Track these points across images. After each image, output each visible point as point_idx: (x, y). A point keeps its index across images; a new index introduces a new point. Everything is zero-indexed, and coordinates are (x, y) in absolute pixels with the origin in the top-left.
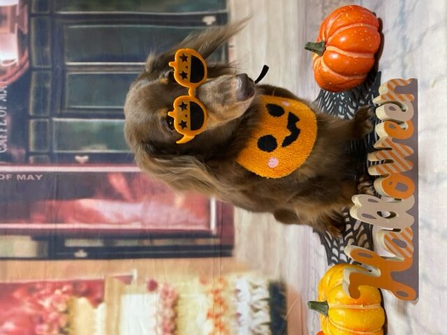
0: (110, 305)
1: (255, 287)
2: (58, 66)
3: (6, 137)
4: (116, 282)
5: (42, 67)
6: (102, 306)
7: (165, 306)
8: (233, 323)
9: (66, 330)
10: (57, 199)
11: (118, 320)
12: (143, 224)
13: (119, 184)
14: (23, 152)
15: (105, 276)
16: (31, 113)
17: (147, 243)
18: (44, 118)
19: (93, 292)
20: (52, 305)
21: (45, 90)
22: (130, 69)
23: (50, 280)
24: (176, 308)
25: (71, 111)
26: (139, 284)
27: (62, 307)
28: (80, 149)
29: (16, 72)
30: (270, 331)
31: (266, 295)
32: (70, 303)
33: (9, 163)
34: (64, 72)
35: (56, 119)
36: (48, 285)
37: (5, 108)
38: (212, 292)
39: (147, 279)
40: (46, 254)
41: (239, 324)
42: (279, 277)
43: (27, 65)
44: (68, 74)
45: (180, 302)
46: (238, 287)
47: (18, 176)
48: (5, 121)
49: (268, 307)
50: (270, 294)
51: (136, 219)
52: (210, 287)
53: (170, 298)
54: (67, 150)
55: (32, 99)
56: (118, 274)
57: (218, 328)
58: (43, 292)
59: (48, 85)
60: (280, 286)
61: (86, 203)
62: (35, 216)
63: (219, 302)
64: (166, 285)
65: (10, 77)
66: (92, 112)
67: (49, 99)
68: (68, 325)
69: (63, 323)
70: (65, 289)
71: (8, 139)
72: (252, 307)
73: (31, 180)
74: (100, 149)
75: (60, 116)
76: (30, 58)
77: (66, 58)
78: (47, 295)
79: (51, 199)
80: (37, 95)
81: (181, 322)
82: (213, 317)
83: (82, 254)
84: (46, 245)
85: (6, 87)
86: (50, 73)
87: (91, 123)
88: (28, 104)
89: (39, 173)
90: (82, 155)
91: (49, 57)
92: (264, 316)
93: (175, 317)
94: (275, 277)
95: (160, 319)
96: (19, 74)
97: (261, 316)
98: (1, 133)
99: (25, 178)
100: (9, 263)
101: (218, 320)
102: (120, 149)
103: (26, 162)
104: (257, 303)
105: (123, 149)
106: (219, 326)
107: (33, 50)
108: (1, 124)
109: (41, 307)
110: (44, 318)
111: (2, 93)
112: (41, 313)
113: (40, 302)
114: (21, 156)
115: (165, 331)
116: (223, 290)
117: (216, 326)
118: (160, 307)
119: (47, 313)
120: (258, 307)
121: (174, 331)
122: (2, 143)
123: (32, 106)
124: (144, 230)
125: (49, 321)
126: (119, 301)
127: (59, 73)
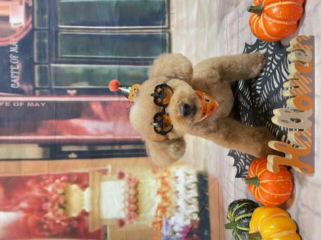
0: (93, 189)
1: (188, 175)
2: (54, 29)
3: (18, 77)
4: (97, 174)
5: (42, 28)
6: (88, 190)
7: (130, 188)
8: (174, 197)
9: (64, 205)
10: (56, 119)
11: (99, 197)
12: (114, 135)
13: (97, 109)
14: (31, 87)
15: (90, 170)
16: (36, 61)
17: (117, 148)
18: (45, 64)
19: (82, 181)
20: (53, 190)
21: (44, 45)
22: (104, 31)
23: (53, 173)
24: (138, 189)
25: (63, 59)
26: (112, 175)
27: (60, 191)
28: (70, 86)
29: (23, 32)
30: (197, 202)
31: (196, 180)
32: (66, 188)
33: (22, 95)
34: (57, 32)
35: (53, 65)
36: (50, 176)
37: (17, 57)
38: (160, 178)
39: (118, 171)
40: (48, 156)
41: (178, 197)
42: (203, 169)
43: (31, 26)
44: (60, 33)
45: (139, 185)
46: (177, 175)
47: (28, 104)
48: (18, 66)
49: (197, 187)
50: (198, 179)
51: (110, 133)
52: (159, 175)
53: (134, 182)
54: (61, 86)
55: (35, 51)
56: (98, 169)
57: (164, 200)
58: (47, 181)
59: (46, 41)
60: (204, 174)
61: (75, 122)
62: (40, 130)
63: (165, 184)
64: (130, 174)
65: (19, 35)
66: (77, 60)
67: (47, 51)
68: (65, 202)
69: (61, 201)
70: (62, 179)
71: (20, 78)
72: (186, 187)
73: (37, 107)
74: (84, 85)
75: (56, 62)
76: (33, 22)
77: (59, 22)
78: (50, 183)
79: (52, 119)
80: (39, 48)
81: (141, 197)
82: (161, 193)
83: (73, 155)
84: (48, 150)
85: (17, 42)
86: (47, 32)
87: (77, 67)
88: (33, 54)
89: (43, 102)
90: (72, 89)
91: (47, 22)
92: (194, 193)
93: (136, 195)
94: (201, 168)
95: (127, 196)
96: (25, 33)
97: (191, 193)
98: (15, 74)
99: (33, 105)
100: (23, 162)
101: (164, 195)
102: (98, 85)
103: (34, 95)
104: (189, 185)
105: (100, 85)
106: (165, 199)
107: (36, 16)
108: (15, 68)
109: (46, 192)
110: (48, 198)
111: (15, 46)
112: (46, 195)
113: (46, 188)
114: (29, 90)
115: (130, 203)
116: (167, 177)
117: (163, 198)
118: (127, 188)
119: (51, 195)
120: (189, 187)
121: (136, 203)
122: (16, 81)
123: (35, 56)
124: (115, 139)
125: (52, 200)
126: (99, 186)
127: (54, 32)
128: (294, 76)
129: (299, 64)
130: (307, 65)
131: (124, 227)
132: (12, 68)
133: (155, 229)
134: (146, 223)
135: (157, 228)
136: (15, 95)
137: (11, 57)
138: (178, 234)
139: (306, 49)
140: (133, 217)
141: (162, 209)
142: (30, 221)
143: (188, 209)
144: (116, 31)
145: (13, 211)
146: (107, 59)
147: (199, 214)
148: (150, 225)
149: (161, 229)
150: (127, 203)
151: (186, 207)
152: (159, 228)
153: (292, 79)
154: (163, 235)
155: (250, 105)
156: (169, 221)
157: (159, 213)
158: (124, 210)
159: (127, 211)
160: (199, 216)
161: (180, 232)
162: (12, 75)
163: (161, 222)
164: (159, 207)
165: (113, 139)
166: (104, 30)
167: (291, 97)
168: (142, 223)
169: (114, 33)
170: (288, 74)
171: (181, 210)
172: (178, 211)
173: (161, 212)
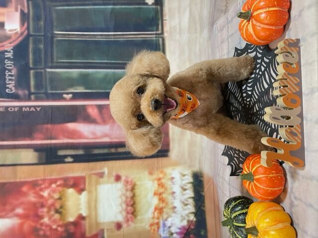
0: (90, 192)
1: (184, 175)
2: (49, 35)
3: (13, 82)
4: (94, 178)
5: (37, 34)
6: (84, 193)
7: (127, 190)
8: (170, 197)
9: (60, 210)
10: (51, 123)
11: (96, 201)
12: (111, 138)
13: (93, 112)
14: (27, 92)
15: (86, 174)
16: (31, 66)
17: (113, 150)
18: (42, 69)
19: (78, 184)
20: (49, 194)
21: (39, 50)
22: (99, 37)
23: (49, 178)
24: (134, 191)
25: (59, 64)
26: (109, 177)
27: (56, 196)
28: (66, 90)
29: (18, 38)
30: (194, 202)
31: (191, 180)
32: (62, 193)
33: (17, 100)
34: (52, 38)
35: (49, 70)
36: (46, 181)
37: (12, 63)
38: (156, 179)
39: (114, 174)
40: (44, 161)
41: (174, 198)
42: (198, 169)
43: (26, 32)
44: (55, 39)
45: (136, 187)
46: (173, 176)
47: (24, 109)
48: (13, 71)
49: (192, 187)
50: (194, 180)
51: (106, 135)
52: (155, 176)
53: (130, 185)
54: (57, 90)
55: (31, 56)
56: (94, 172)
57: (161, 202)
58: (43, 186)
59: (42, 46)
60: (199, 175)
61: (71, 126)
62: (36, 135)
63: (161, 185)
64: (127, 177)
65: (14, 41)
66: (73, 65)
67: (43, 56)
68: (62, 207)
69: (58, 206)
70: (58, 183)
71: (15, 84)
72: (182, 188)
73: (32, 111)
74: (80, 90)
75: (51, 68)
76: (28, 28)
77: (55, 29)
78: (46, 188)
79: (47, 123)
80: (34, 53)
81: (138, 199)
82: (158, 195)
83: (70, 159)
84: (44, 155)
85: (12, 48)
86: (42, 38)
87: (73, 72)
88: (28, 59)
89: (38, 106)
90: (68, 94)
91: (43, 28)
92: (190, 193)
93: (133, 197)
94: (196, 169)
95: (124, 198)
96: (21, 39)
97: (188, 194)
98: (10, 80)
99: (28, 110)
100: (18, 168)
101: (161, 197)
102: (93, 89)
103: (29, 99)
104: (185, 185)
105: (95, 89)
106: (162, 200)
107: (31, 23)
108: (10, 73)
109: (42, 197)
110: (44, 203)
111: (10, 52)
112: (42, 200)
113: (42, 193)
114: (25, 95)
115: (127, 205)
116: (163, 178)
117: (160, 200)
118: (124, 191)
119: (47, 200)
120: (186, 187)
121: (133, 205)
122: (11, 87)
123: (31, 61)
124: (111, 142)
125: (48, 205)
126: (96, 190)
127: (49, 38)
128: (282, 76)
129: (287, 65)
130: (294, 66)
131: (122, 230)
132: (7, 74)
133: (152, 231)
134: (143, 224)
135: (154, 230)
136: (10, 100)
137: (6, 63)
138: (175, 235)
139: (293, 51)
140: (130, 219)
141: (160, 210)
142: (26, 227)
143: (185, 210)
144: (110, 37)
145: (8, 218)
146: (103, 63)
147: (196, 214)
148: (147, 227)
149: (158, 230)
150: (124, 206)
151: (183, 208)
152: (156, 229)
153: (280, 79)
154: (160, 236)
155: (242, 106)
156: (166, 222)
157: (156, 214)
158: (121, 212)
159: (124, 213)
160: (195, 216)
161: (177, 233)
162: (8, 80)
163: (158, 224)
164: (156, 209)
165: (109, 142)
166: (99, 35)
167: (280, 96)
168: (139, 225)
169: (109, 38)
170: (277, 75)
171: (178, 211)
172: (175, 212)
173: (158, 213)
